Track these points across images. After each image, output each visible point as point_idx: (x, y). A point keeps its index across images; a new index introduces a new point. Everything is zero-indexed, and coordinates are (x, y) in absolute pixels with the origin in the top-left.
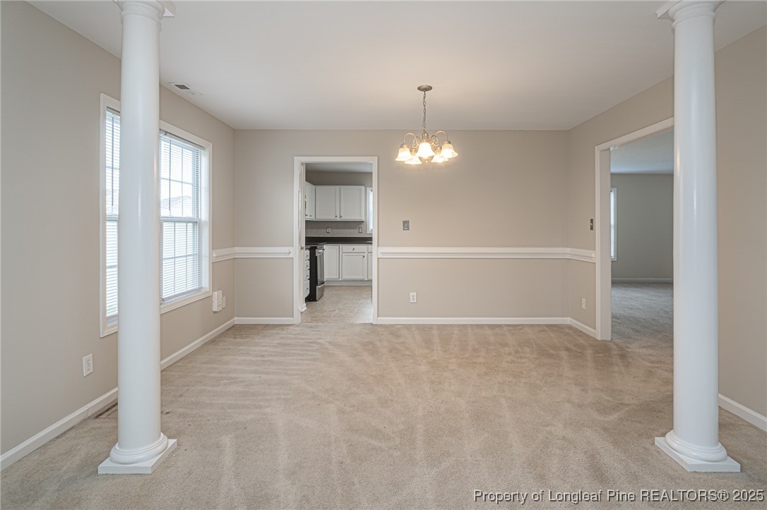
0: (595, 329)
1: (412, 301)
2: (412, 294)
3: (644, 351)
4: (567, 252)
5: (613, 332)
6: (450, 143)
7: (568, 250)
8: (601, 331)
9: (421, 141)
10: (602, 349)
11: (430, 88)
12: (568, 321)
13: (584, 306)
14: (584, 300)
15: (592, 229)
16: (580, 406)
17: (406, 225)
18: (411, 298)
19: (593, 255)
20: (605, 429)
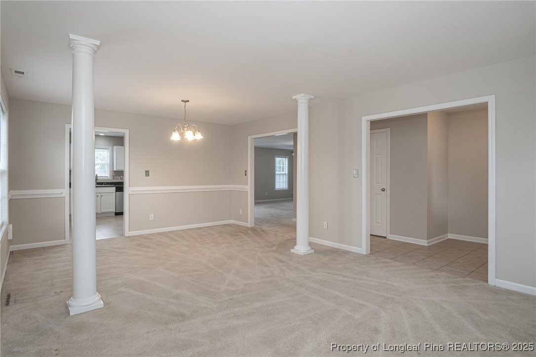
0: (247, 222)
1: (151, 219)
2: (151, 215)
3: (269, 229)
4: (232, 187)
5: (255, 224)
6: (199, 131)
7: (232, 186)
8: (250, 224)
9: (188, 130)
10: (253, 229)
11: (188, 101)
12: (232, 221)
13: (241, 213)
14: (241, 210)
15: (246, 175)
16: (262, 247)
17: (147, 173)
18: (151, 217)
19: (247, 188)
20: (274, 251)
